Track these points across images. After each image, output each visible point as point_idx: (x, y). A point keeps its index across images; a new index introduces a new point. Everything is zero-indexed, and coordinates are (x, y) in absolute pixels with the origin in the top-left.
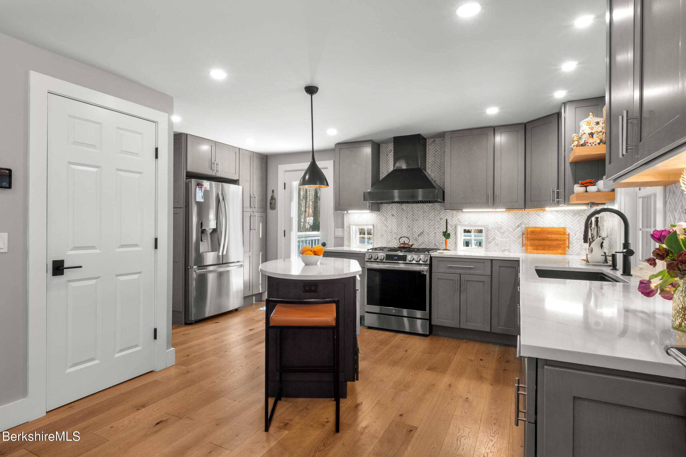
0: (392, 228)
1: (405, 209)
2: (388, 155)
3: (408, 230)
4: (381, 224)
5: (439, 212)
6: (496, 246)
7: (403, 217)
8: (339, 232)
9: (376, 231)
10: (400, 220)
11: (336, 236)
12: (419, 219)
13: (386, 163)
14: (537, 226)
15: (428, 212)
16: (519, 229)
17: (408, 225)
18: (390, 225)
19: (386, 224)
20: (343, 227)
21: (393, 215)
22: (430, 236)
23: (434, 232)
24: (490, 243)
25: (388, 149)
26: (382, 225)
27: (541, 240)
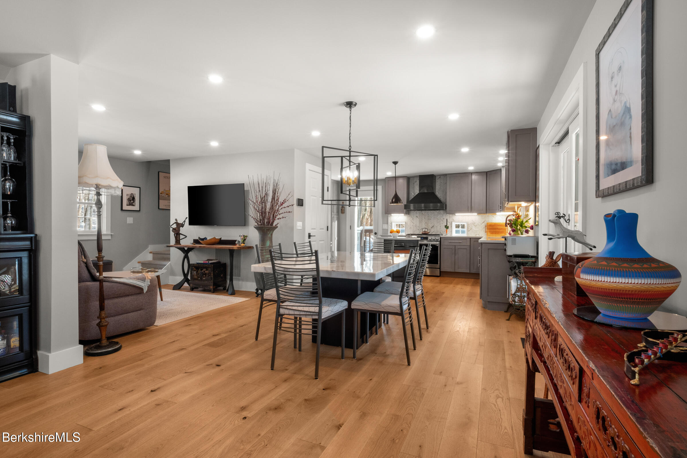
0: (417, 224)
1: (424, 213)
2: (414, 184)
3: (425, 225)
5: (443, 215)
6: (472, 233)
8: (385, 226)
9: (407, 226)
10: (421, 219)
11: (383, 228)
12: (431, 219)
13: (413, 188)
14: (492, 222)
15: (436, 215)
16: (484, 224)
17: (426, 222)
18: (415, 222)
19: (413, 221)
20: (387, 223)
21: (417, 217)
22: (438, 228)
24: (469, 231)
25: (414, 181)
26: (411, 222)
27: (494, 229)
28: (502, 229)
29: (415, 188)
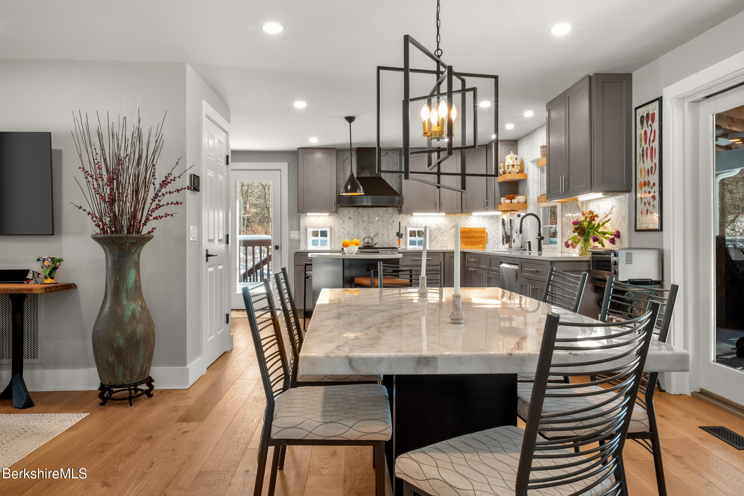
0: (350, 230)
1: (361, 212)
2: (344, 162)
3: (364, 232)
4: (339, 226)
5: (392, 216)
6: (437, 244)
7: (359, 220)
8: (295, 235)
9: (334, 233)
10: (357, 222)
11: (291, 239)
12: (374, 222)
13: (343, 169)
14: (466, 227)
15: (382, 216)
16: (453, 229)
17: (364, 227)
18: (347, 227)
19: (343, 226)
20: (299, 229)
21: (350, 218)
22: (384, 236)
23: (387, 233)
24: (432, 241)
25: (344, 157)
26: (340, 227)
27: (469, 238)
28: (479, 237)
29: (346, 170)
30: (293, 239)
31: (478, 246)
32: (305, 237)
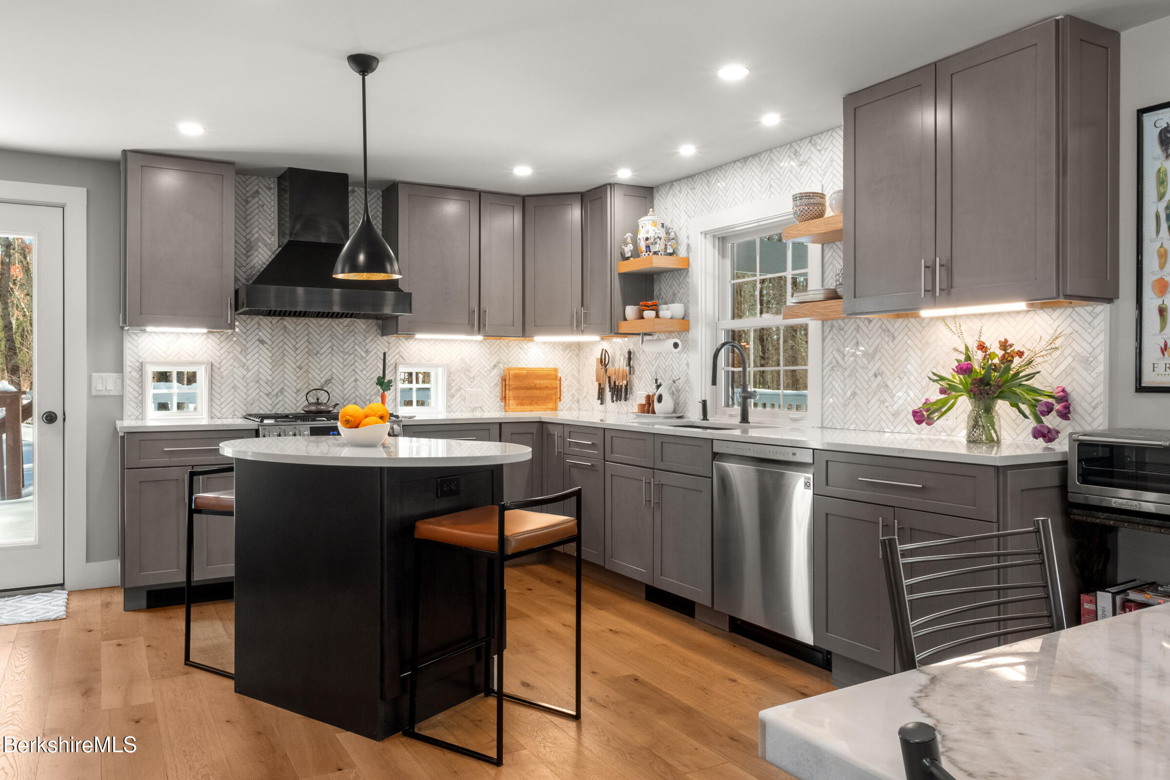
0: (261, 370)
1: (291, 328)
2: (247, 202)
3: (298, 375)
4: (232, 361)
5: (364, 338)
6: (462, 402)
7: (285, 346)
8: (106, 383)
9: (219, 379)
10: (280, 351)
11: (94, 393)
12: (322, 352)
13: (243, 220)
14: (520, 366)
15: (342, 338)
16: (496, 370)
17: (298, 364)
18: (254, 364)
19: (244, 361)
20: (119, 368)
21: (262, 342)
22: (345, 386)
23: (353, 378)
24: (452, 396)
25: (247, 189)
26: (235, 364)
27: (527, 389)
28: (547, 388)
29: (252, 221)
30: (101, 393)
31: (544, 407)
32: (137, 388)
